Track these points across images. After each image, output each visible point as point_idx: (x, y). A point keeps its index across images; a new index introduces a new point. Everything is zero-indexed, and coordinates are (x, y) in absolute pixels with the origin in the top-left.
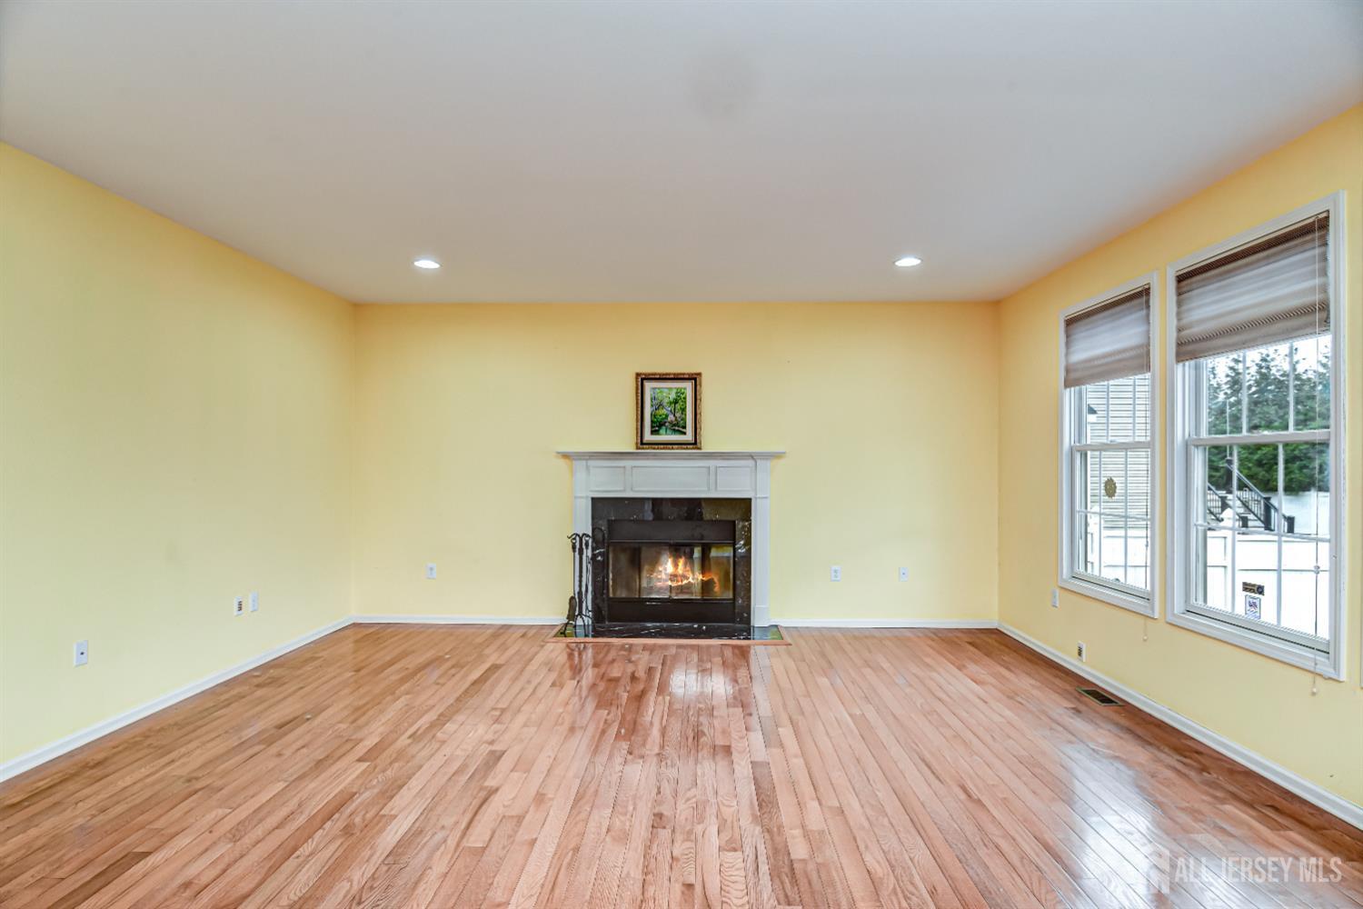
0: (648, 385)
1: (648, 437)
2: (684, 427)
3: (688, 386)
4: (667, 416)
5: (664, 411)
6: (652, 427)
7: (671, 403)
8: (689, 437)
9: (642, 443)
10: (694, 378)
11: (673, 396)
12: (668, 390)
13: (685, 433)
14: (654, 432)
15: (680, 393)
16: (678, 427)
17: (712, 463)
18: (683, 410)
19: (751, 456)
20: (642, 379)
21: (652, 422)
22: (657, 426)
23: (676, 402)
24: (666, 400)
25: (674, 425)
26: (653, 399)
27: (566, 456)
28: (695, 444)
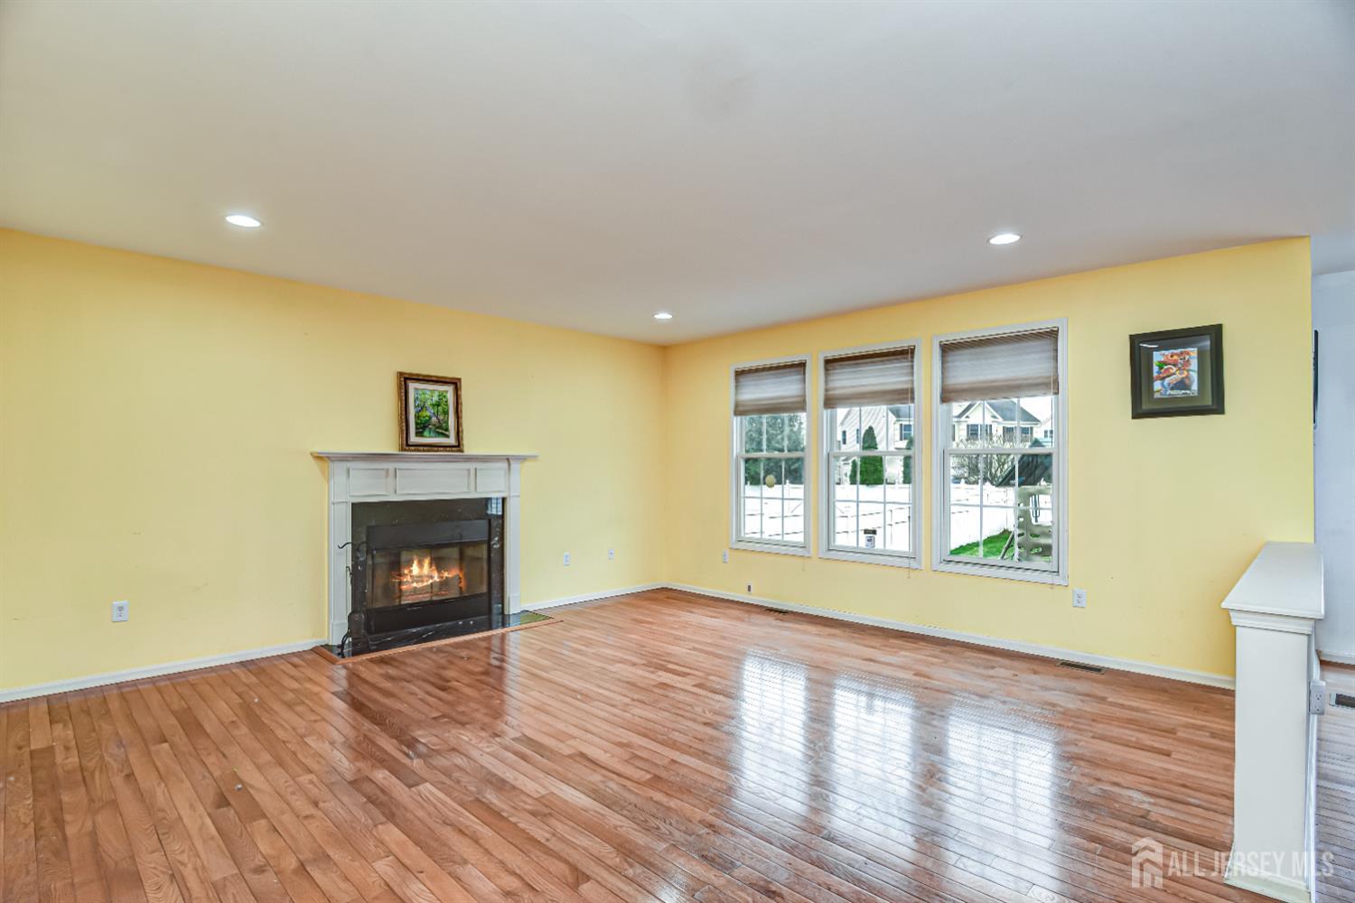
0: (412, 386)
1: (414, 439)
2: (447, 430)
3: (449, 389)
4: (430, 418)
5: (428, 414)
6: (417, 428)
7: (433, 405)
8: (452, 440)
9: (406, 445)
10: (456, 383)
11: (435, 398)
12: (431, 393)
13: (448, 436)
14: (419, 434)
15: (442, 395)
16: (441, 430)
17: (471, 466)
18: (446, 413)
19: (508, 459)
20: (405, 379)
21: (417, 424)
22: (422, 428)
23: (438, 405)
24: (429, 403)
25: (437, 428)
26: (416, 399)
27: (319, 457)
28: (459, 446)
